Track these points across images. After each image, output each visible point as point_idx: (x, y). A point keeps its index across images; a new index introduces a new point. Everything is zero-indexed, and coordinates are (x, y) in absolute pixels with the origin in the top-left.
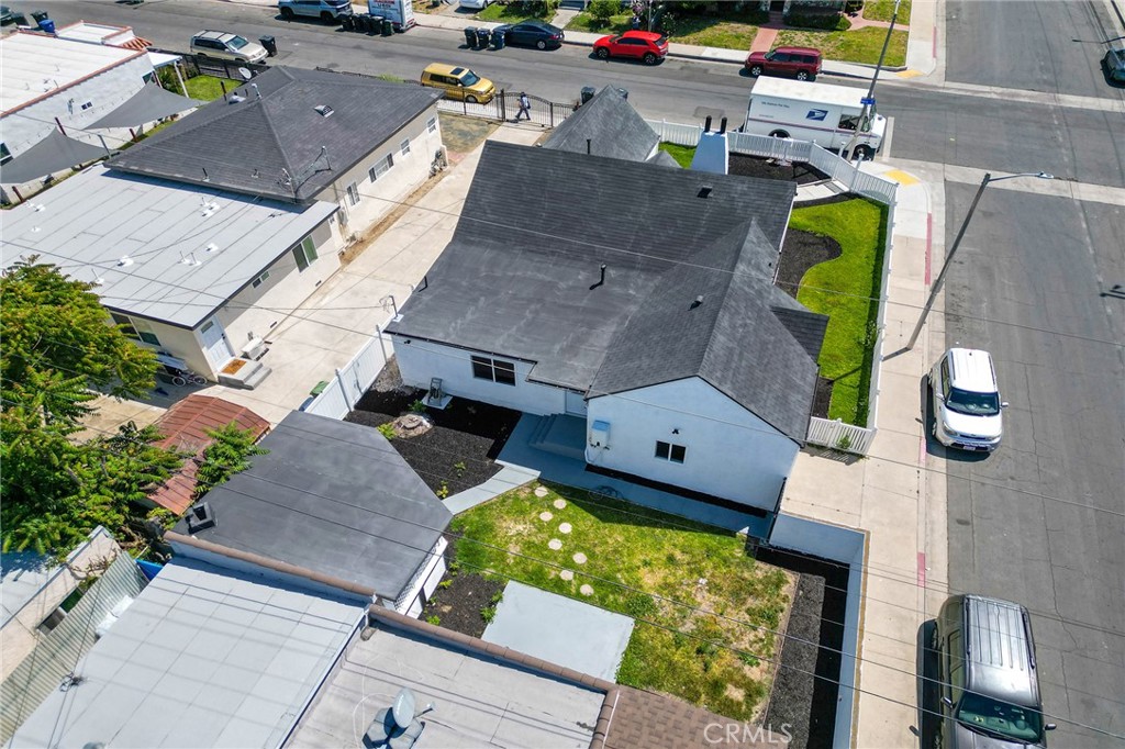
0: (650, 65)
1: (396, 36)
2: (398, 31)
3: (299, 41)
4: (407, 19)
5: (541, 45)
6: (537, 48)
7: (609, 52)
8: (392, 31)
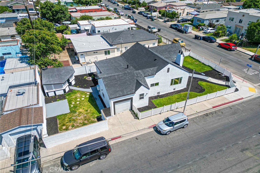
0: (229, 51)
1: (184, 34)
2: (185, 33)
3: (166, 31)
4: (189, 31)
5: (209, 41)
6: (208, 42)
7: (221, 46)
8: (184, 33)
